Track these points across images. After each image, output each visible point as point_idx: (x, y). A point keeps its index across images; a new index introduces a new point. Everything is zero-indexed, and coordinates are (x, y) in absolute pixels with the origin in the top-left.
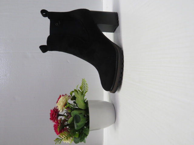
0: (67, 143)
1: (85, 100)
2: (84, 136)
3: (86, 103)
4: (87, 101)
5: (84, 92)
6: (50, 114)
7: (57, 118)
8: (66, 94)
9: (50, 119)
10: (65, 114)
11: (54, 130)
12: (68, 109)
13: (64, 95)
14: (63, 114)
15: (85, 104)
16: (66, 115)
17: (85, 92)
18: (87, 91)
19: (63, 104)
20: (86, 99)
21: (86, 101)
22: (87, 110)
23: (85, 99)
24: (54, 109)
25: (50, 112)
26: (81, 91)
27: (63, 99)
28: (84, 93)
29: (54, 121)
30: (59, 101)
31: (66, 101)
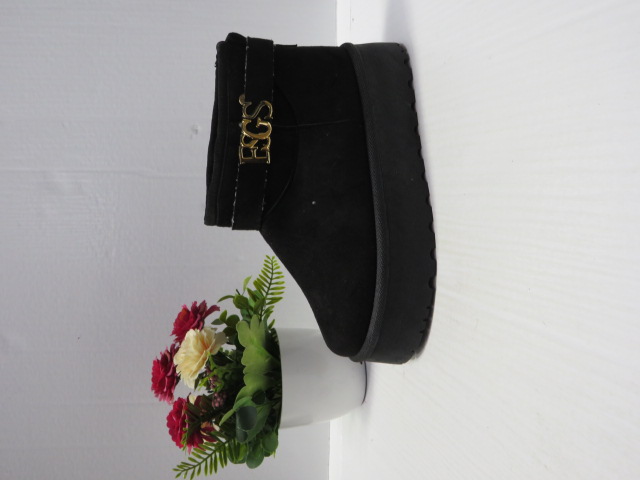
1: (270, 328)
5: (269, 297)
17: (274, 300)
18: (281, 298)
21: (271, 331)
23: (269, 324)
28: (267, 302)
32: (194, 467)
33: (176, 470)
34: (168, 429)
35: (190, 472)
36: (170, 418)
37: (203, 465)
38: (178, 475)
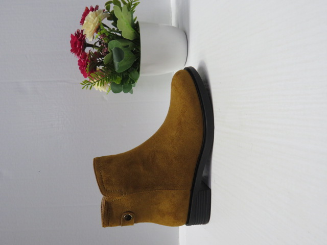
0: (101, 91)
1: (135, 20)
2: (130, 83)
3: (136, 27)
4: (138, 22)
5: (133, 3)
6: (71, 42)
7: (83, 50)
8: (97, 7)
9: (70, 52)
10: (98, 44)
11: (80, 71)
12: (103, 36)
13: (94, 7)
14: (93, 44)
15: (134, 31)
16: (100, 46)
17: (135, 5)
18: (139, 3)
19: (94, 28)
20: (136, 18)
21: (135, 22)
22: (136, 41)
23: (134, 18)
24: (76, 34)
25: (70, 39)
26: (127, 2)
27: (94, 19)
28: (132, 6)
29: (78, 55)
30: (85, 22)
31: (100, 21)
32: (92, 83)
33: (82, 84)
34: (79, 67)
35: (90, 86)
36: (79, 61)
37: (97, 83)
38: (84, 88)
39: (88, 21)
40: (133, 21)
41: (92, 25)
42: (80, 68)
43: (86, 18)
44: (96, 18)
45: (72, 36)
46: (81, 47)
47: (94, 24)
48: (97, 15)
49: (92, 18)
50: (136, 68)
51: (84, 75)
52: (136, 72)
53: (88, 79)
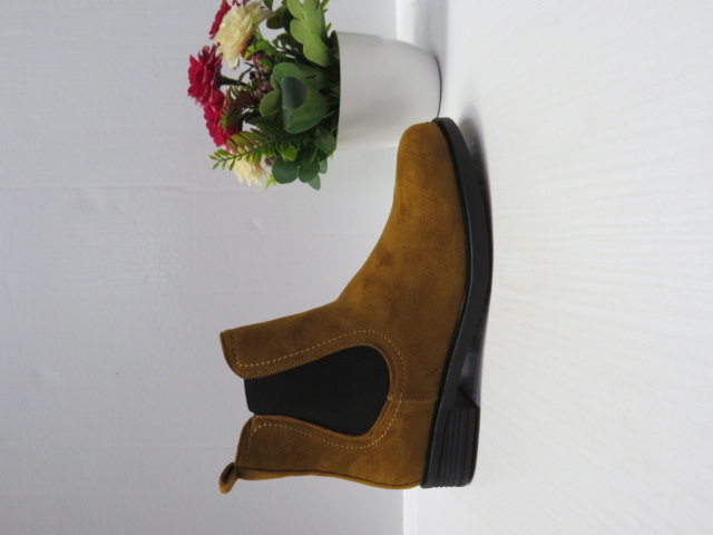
0: (250, 184)
1: (328, 29)
2: (316, 161)
3: (331, 43)
4: (334, 34)
6: (191, 71)
7: (218, 90)
9: (187, 93)
10: (246, 80)
11: (207, 131)
12: (260, 58)
14: (236, 79)
15: (326, 48)
16: (250, 82)
19: (242, 39)
20: (330, 25)
21: (329, 34)
22: (331, 71)
24: (200, 57)
25: (189, 66)
27: (243, 19)
29: (204, 102)
30: (223, 25)
31: (255, 26)
32: (235, 157)
33: (213, 158)
34: (205, 121)
35: (230, 162)
36: (207, 110)
38: (216, 166)
39: (228, 23)
40: (324, 30)
41: (238, 32)
42: (208, 126)
43: (226, 18)
44: (247, 18)
45: (192, 59)
46: (212, 83)
47: (242, 30)
48: (247, 12)
49: (238, 17)
50: (330, 129)
51: (215, 141)
52: (330, 137)
53: (223, 147)
